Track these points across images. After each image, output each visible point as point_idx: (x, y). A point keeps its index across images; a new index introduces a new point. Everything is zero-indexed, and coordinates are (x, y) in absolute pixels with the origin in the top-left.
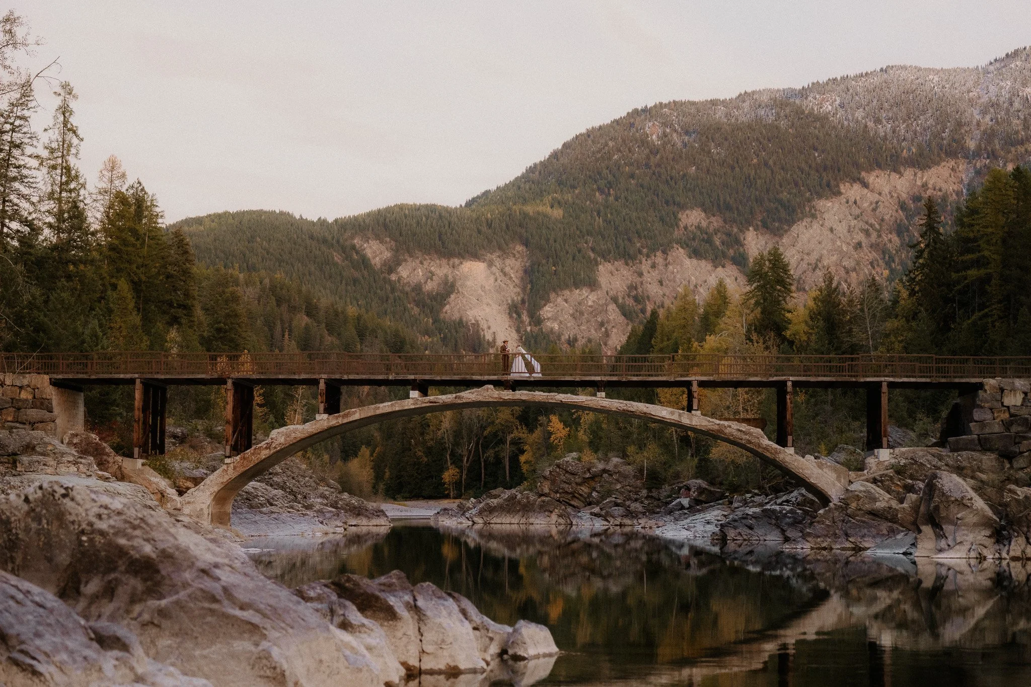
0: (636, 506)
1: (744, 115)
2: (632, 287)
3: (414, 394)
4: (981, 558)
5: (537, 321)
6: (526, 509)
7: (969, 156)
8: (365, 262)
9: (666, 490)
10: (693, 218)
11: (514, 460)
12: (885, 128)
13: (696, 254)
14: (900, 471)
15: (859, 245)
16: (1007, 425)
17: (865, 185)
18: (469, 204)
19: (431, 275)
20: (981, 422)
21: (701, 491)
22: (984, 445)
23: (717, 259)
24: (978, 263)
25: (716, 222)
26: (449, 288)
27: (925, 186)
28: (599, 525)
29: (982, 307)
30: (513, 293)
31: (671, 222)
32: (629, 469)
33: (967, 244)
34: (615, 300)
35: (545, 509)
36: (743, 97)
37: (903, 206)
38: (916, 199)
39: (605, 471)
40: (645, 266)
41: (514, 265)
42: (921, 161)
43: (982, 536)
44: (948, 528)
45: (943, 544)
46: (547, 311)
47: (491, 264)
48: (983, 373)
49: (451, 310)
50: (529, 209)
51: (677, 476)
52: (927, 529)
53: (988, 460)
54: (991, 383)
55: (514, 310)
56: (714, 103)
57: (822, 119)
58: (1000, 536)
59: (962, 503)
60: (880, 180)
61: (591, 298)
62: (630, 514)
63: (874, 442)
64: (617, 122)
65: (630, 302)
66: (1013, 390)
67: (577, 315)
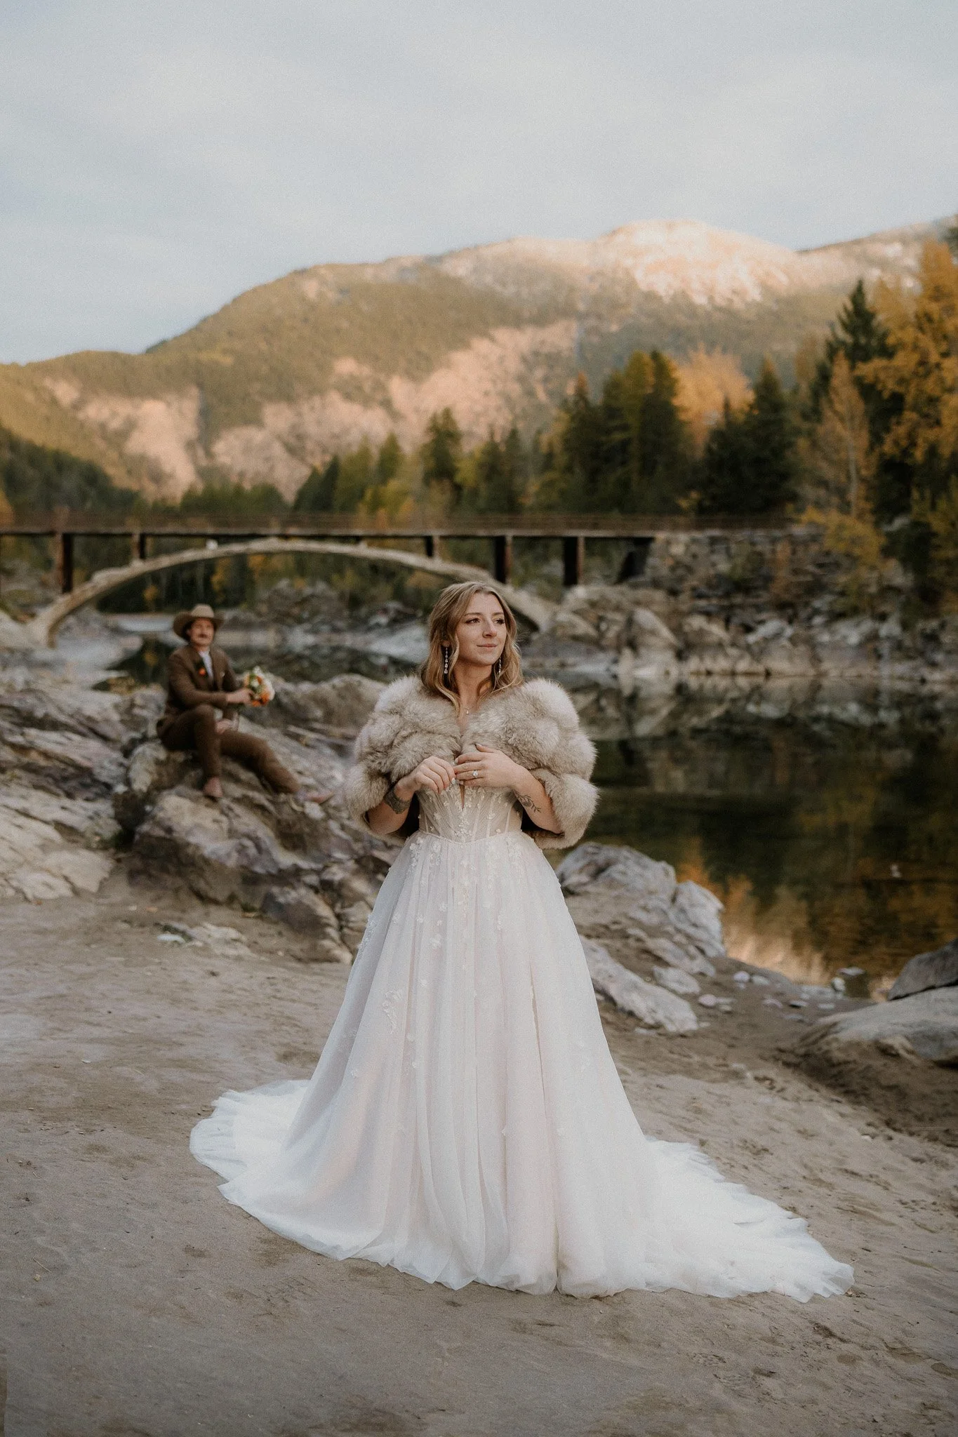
0: (340, 624)
1: (389, 275)
2: (294, 427)
3: (212, 545)
4: (667, 673)
5: (209, 454)
6: (248, 626)
7: (581, 317)
8: (54, 402)
9: (363, 611)
10: (346, 366)
11: (207, 581)
12: (510, 291)
13: (348, 397)
14: (593, 604)
15: (486, 394)
16: (673, 569)
17: (492, 340)
18: (151, 351)
19: (114, 414)
20: (654, 568)
21: (398, 612)
22: (656, 584)
23: (366, 402)
24: (625, 428)
25: (366, 371)
26: (131, 425)
27: (543, 342)
28: (310, 640)
29: (623, 463)
30: (190, 431)
31: (325, 368)
32: (333, 594)
33: (611, 411)
34: (279, 437)
35: (263, 626)
36: (388, 261)
37: (524, 360)
38: (536, 354)
39: (313, 596)
40: (305, 408)
41: (190, 406)
42: (541, 320)
43: (669, 656)
44: (643, 651)
45: (639, 662)
46: (219, 447)
47: (169, 405)
48: (654, 527)
49: (135, 445)
50: (205, 357)
51: (373, 599)
52: (627, 652)
53: (659, 596)
54: (661, 536)
55: (190, 446)
56: (364, 265)
57: (456, 282)
58: (680, 655)
59: (653, 633)
60: (503, 335)
61: (257, 436)
62: (336, 630)
63: (571, 579)
64: (279, 281)
65: (292, 441)
66: (678, 542)
67: (247, 449)
